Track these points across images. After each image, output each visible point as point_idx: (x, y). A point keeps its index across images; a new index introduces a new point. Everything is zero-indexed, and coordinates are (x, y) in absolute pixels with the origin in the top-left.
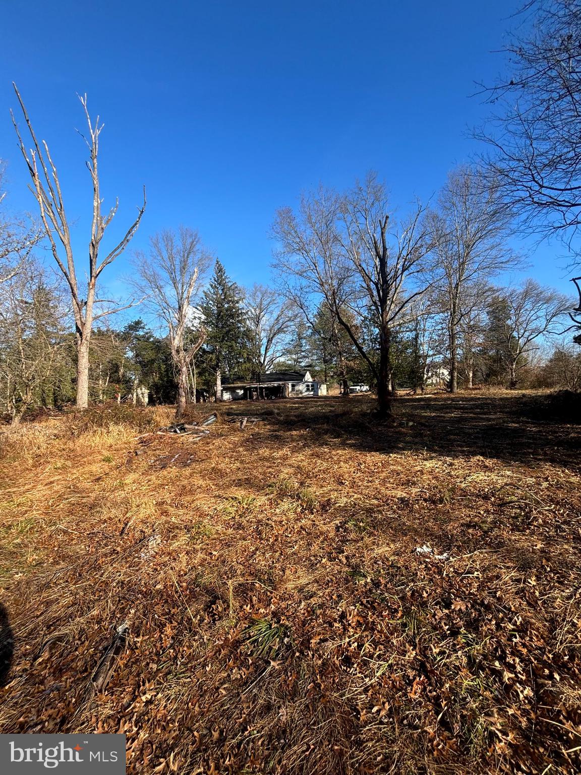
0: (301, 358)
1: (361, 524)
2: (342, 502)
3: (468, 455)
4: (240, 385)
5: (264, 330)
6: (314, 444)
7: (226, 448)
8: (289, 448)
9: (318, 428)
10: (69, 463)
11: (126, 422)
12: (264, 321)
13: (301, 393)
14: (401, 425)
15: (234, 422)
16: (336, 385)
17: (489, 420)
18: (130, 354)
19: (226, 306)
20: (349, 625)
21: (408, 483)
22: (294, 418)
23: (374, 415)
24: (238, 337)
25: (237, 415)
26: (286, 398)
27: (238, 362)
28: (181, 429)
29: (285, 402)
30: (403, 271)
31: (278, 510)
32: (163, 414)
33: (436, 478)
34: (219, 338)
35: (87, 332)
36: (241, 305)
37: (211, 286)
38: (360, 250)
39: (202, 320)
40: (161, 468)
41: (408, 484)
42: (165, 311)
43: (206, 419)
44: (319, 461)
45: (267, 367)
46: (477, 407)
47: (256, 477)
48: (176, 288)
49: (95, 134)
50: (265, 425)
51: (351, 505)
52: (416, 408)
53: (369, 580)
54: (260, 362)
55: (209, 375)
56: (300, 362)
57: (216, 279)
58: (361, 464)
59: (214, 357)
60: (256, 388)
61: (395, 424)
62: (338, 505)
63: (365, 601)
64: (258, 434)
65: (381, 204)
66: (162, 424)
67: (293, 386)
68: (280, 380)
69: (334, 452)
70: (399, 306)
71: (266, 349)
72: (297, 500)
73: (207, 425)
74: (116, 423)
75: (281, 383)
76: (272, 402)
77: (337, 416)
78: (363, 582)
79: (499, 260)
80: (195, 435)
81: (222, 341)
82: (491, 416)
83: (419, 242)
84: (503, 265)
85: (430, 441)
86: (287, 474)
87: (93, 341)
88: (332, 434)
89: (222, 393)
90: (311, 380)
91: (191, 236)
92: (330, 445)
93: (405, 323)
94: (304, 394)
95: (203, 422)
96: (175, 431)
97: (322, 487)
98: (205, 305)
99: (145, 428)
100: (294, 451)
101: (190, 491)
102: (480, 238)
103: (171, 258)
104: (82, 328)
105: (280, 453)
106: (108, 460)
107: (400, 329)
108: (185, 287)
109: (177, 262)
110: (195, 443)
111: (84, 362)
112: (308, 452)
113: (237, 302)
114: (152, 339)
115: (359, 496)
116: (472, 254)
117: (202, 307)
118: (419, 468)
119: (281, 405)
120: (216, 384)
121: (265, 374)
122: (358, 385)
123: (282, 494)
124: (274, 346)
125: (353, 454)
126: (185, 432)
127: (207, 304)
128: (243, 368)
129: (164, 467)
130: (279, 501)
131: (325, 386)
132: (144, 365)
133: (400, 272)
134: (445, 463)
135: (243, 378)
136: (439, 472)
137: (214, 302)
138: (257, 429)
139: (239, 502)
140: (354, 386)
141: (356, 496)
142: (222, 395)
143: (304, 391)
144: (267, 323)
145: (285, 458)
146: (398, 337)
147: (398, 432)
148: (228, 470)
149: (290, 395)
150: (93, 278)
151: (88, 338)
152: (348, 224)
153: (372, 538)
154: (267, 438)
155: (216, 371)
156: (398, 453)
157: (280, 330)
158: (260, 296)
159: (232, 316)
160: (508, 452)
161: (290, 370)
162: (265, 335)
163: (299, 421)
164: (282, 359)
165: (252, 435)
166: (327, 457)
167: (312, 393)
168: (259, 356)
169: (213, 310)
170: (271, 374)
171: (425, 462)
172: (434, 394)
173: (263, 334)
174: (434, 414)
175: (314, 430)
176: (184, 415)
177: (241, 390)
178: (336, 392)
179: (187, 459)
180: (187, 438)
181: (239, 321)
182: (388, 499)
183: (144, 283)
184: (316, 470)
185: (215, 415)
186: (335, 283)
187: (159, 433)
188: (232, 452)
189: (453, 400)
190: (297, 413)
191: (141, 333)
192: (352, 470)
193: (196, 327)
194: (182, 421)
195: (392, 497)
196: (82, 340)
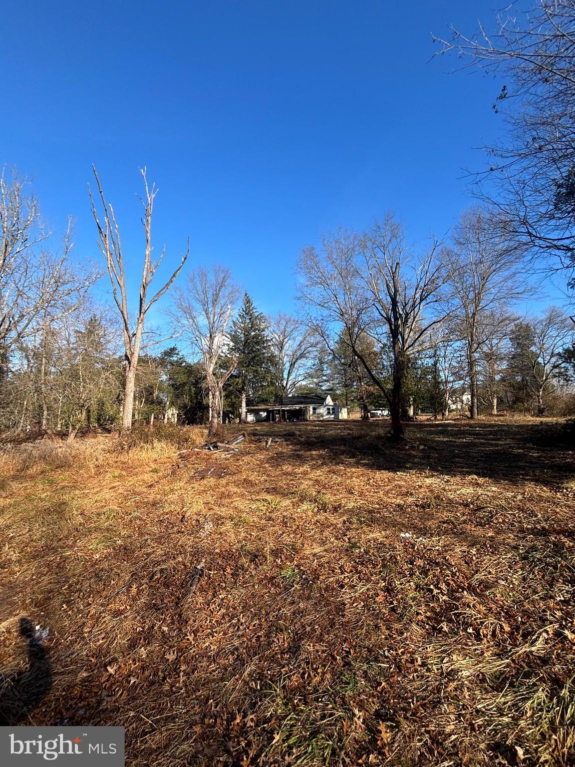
0: (321, 382)
1: (362, 519)
2: (351, 505)
3: (464, 474)
4: (263, 407)
5: (287, 355)
6: (331, 462)
7: (254, 464)
8: (309, 465)
9: (336, 449)
10: (124, 473)
11: (167, 439)
12: (286, 347)
13: (322, 416)
14: (412, 448)
15: (260, 442)
16: (358, 409)
17: (497, 445)
18: (164, 378)
19: (253, 333)
20: (345, 571)
21: (408, 494)
22: (314, 439)
23: (388, 438)
24: (263, 362)
25: (261, 435)
26: (307, 421)
27: (262, 386)
28: (214, 447)
29: (306, 425)
30: (422, 300)
31: (299, 510)
32: (197, 434)
33: (432, 491)
34: (246, 363)
35: (135, 360)
36: (266, 333)
37: (240, 316)
38: (379, 282)
39: (231, 347)
40: (201, 479)
41: (406, 495)
42: (197, 338)
43: (236, 438)
44: (335, 476)
45: (289, 390)
46: (491, 433)
47: (281, 487)
48: (208, 318)
49: (151, 197)
50: (287, 445)
51: (357, 508)
52: (431, 433)
53: (362, 550)
54: (283, 386)
55: (235, 398)
56: (321, 386)
57: (245, 309)
58: (370, 479)
59: (240, 380)
60: (279, 410)
61: (407, 447)
62: (347, 508)
63: (357, 560)
64: (282, 453)
65: (399, 240)
66: (197, 442)
67: (314, 409)
68: (301, 403)
69: (348, 470)
70: (418, 334)
71: (289, 373)
72: (315, 503)
73: (237, 444)
74: (159, 441)
75: (302, 406)
76: (294, 425)
77: (354, 438)
78: (357, 551)
79: (514, 291)
80: (226, 453)
81: (248, 366)
82: (501, 442)
83: (436, 274)
84: (520, 296)
85: (435, 463)
86: (307, 485)
87: (139, 368)
88: (348, 455)
89: (246, 415)
90: (332, 403)
91: (223, 272)
92: (345, 463)
93: (424, 350)
94: (325, 418)
95: (233, 441)
96: (209, 449)
97: (335, 495)
98: (233, 333)
99: (183, 445)
100: (313, 468)
101: (228, 495)
102: (494, 271)
103: (205, 293)
104: (131, 356)
105: (301, 469)
106: (155, 471)
107: (419, 355)
108: (216, 317)
109: (210, 295)
110: (226, 459)
111: (131, 387)
112: (326, 469)
113: (263, 330)
114: (184, 364)
115: (364, 502)
116: (488, 285)
117: (230, 335)
118: (420, 484)
119: (303, 428)
120: (241, 406)
121: (287, 397)
122: (380, 410)
123: (302, 499)
124: (296, 370)
125: (366, 472)
126: (218, 449)
127: (235, 332)
128: (267, 391)
129: (203, 478)
130: (300, 504)
131: (346, 409)
132: (176, 388)
133: (418, 301)
134: (443, 479)
135: (266, 400)
136: (436, 487)
137: (242, 330)
138: (281, 449)
139: (269, 503)
140: (375, 410)
141: (362, 502)
142: (246, 417)
143: (325, 414)
144: (290, 348)
145: (305, 473)
146: (417, 363)
147: (409, 454)
148: (257, 481)
149: (311, 418)
150: (142, 314)
151: (135, 365)
152: (368, 258)
153: (369, 528)
154: (290, 457)
155: (241, 394)
156: (404, 472)
157: (302, 356)
158: (284, 323)
159: (258, 343)
160: (502, 473)
161: (311, 393)
162: (288, 360)
163: (318, 442)
164: (304, 383)
165: (276, 454)
166: (342, 473)
167: (333, 416)
168: (282, 380)
169: (241, 337)
170: (293, 397)
171: (426, 480)
172: (455, 420)
173: (286, 359)
174: (447, 439)
175: (332, 450)
176: (216, 435)
177: (264, 412)
178: (357, 415)
179: (221, 472)
180: (219, 455)
181: (264, 348)
182: (388, 505)
183: (180, 314)
184: (332, 483)
185: (244, 435)
186: (354, 313)
187: (196, 450)
188: (260, 468)
189: (471, 426)
190: (317, 434)
191: (175, 359)
192: (362, 484)
193: (224, 353)
194: (215, 440)
195: (391, 503)
196: (130, 367)
